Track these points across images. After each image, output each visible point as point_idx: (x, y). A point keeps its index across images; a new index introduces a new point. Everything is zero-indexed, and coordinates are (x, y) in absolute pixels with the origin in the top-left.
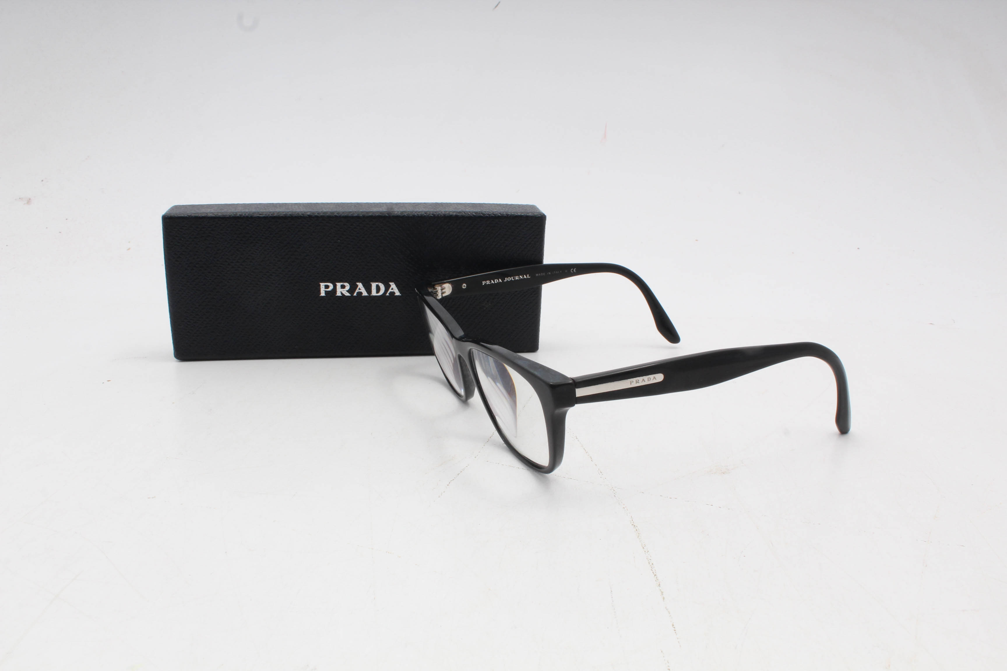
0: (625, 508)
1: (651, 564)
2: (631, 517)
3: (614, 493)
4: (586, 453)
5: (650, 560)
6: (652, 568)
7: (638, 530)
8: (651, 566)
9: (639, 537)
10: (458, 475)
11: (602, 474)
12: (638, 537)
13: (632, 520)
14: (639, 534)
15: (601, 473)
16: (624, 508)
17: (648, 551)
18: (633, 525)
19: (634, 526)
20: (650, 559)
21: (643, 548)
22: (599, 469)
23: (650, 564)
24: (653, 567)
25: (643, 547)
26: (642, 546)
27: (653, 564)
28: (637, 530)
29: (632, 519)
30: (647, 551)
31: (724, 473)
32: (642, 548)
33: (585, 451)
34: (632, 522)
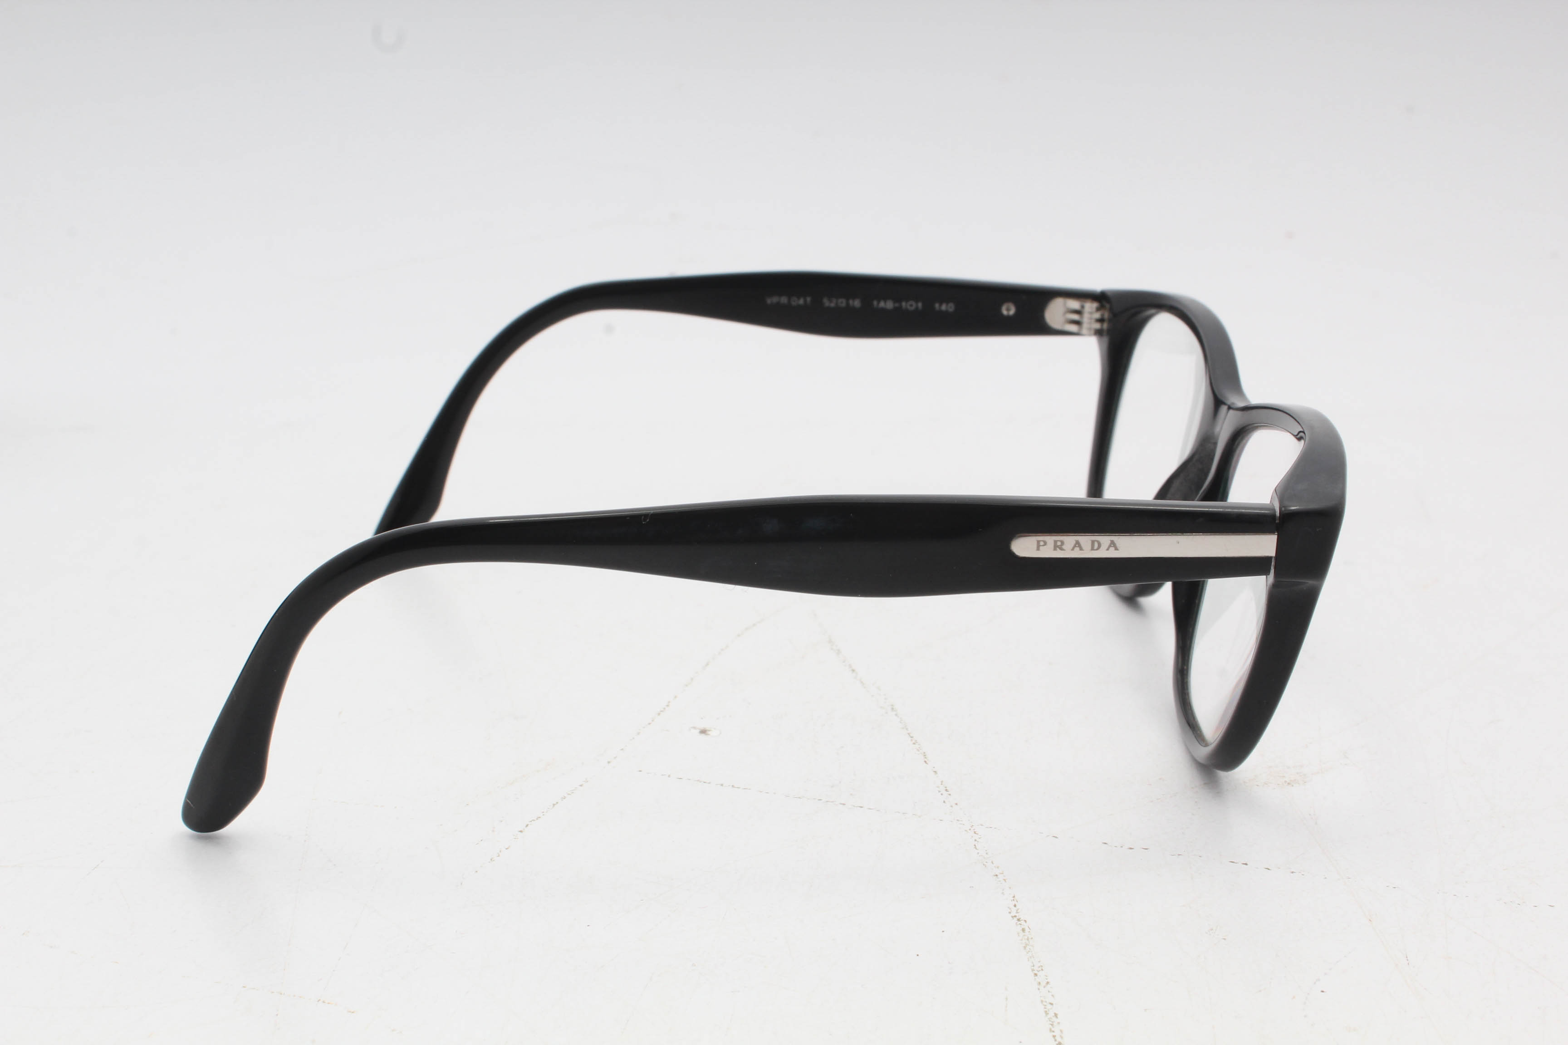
0: (1000, 876)
1: (1051, 1014)
2: (1014, 897)
3: (975, 840)
4: (914, 744)
5: (1049, 1006)
6: (1052, 1025)
7: (1027, 930)
8: (1050, 1019)
9: (1028, 948)
10: (554, 805)
11: (950, 795)
12: (1025, 947)
13: (1015, 906)
14: (1028, 939)
15: (946, 790)
16: (997, 875)
17: (1048, 983)
18: (1015, 916)
19: (1019, 920)
20: (1052, 1004)
21: (1036, 975)
22: (942, 782)
23: (1049, 1016)
24: (1055, 1024)
25: (1036, 972)
26: (1033, 970)
27: (1056, 1015)
28: (1023, 930)
29: (1015, 902)
30: (1043, 984)
31: (1289, 784)
32: (1033, 975)
33: (910, 739)
34: (1014, 910)
